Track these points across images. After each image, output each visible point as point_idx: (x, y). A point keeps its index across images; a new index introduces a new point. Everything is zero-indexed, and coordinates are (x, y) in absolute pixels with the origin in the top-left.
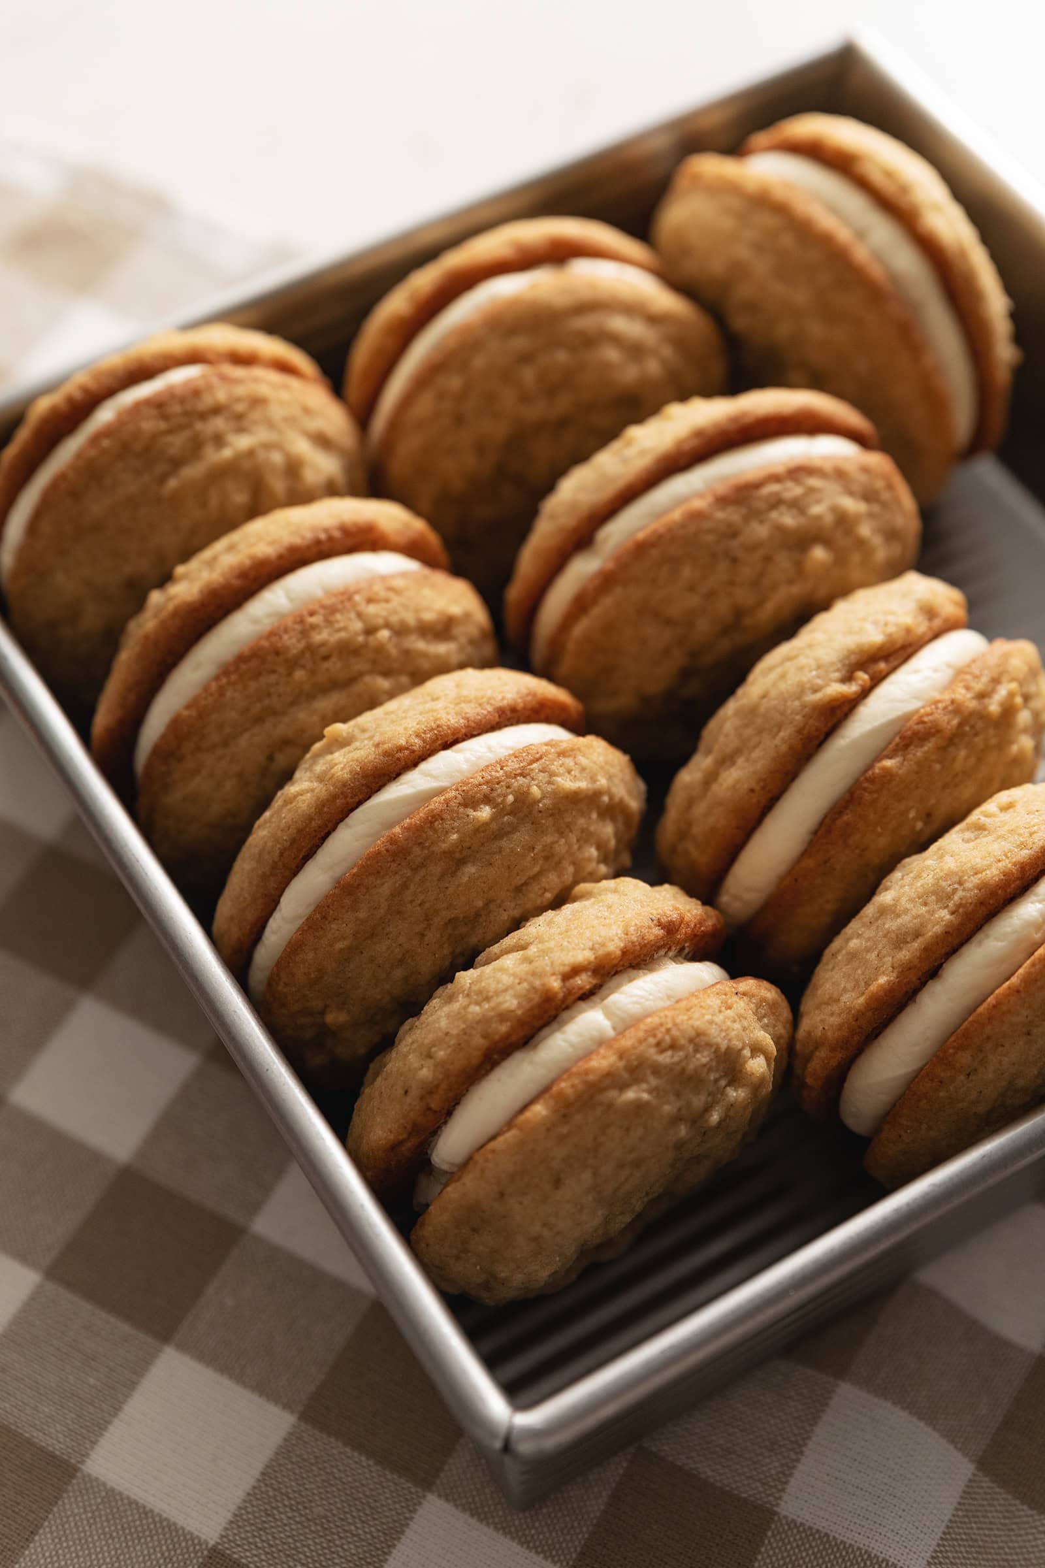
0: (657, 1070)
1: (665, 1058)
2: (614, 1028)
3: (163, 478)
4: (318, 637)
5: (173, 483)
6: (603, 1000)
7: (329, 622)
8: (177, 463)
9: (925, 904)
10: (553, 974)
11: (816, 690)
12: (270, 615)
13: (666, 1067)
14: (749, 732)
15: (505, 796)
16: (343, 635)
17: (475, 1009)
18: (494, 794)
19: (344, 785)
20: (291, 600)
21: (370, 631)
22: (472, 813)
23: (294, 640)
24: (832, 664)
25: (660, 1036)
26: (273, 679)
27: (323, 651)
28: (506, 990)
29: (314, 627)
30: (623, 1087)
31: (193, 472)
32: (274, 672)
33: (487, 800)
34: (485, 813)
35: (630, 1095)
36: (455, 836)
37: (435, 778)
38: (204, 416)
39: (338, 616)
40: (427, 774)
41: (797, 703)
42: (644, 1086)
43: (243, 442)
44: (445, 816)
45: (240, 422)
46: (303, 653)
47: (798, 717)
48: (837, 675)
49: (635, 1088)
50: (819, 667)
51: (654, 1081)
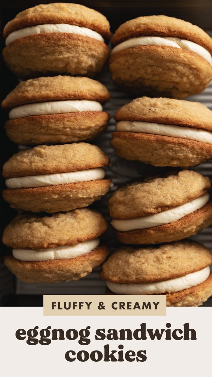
0: (56, 273)
1: (59, 272)
2: (54, 258)
3: (43, 56)
4: (50, 125)
5: (44, 58)
6: (56, 250)
7: (55, 123)
8: (47, 54)
9: (133, 271)
10: (47, 242)
11: (147, 208)
12: (44, 111)
13: (58, 273)
14: (130, 203)
15: (63, 195)
16: (57, 127)
17: (30, 237)
18: (61, 194)
19: (32, 170)
20: (51, 109)
21: (65, 128)
22: (53, 196)
23: (45, 123)
24: (155, 203)
25: (60, 268)
26: (36, 128)
27: (50, 128)
28: (37, 238)
29: (51, 122)
30: (47, 273)
31: (50, 57)
32: (38, 126)
33: (58, 194)
34: (56, 197)
35: (47, 275)
36: (46, 198)
37: (51, 181)
38: (59, 46)
39: (58, 122)
40: (50, 179)
41: (141, 207)
42: (51, 275)
43: (67, 55)
44: (47, 193)
45: (68, 50)
46: (46, 126)
47: (139, 211)
48: (154, 207)
49: (49, 274)
50: (151, 202)
51: (54, 275)
